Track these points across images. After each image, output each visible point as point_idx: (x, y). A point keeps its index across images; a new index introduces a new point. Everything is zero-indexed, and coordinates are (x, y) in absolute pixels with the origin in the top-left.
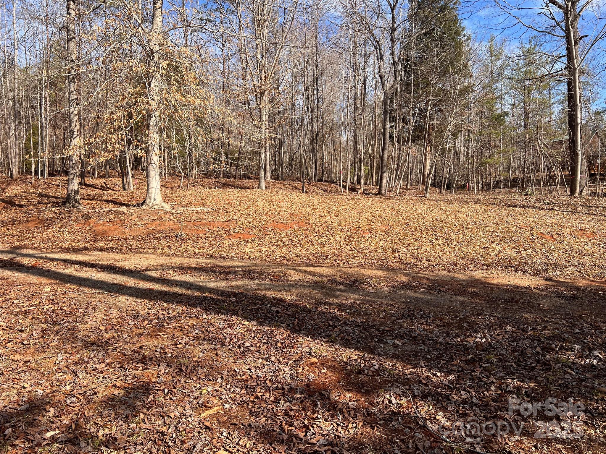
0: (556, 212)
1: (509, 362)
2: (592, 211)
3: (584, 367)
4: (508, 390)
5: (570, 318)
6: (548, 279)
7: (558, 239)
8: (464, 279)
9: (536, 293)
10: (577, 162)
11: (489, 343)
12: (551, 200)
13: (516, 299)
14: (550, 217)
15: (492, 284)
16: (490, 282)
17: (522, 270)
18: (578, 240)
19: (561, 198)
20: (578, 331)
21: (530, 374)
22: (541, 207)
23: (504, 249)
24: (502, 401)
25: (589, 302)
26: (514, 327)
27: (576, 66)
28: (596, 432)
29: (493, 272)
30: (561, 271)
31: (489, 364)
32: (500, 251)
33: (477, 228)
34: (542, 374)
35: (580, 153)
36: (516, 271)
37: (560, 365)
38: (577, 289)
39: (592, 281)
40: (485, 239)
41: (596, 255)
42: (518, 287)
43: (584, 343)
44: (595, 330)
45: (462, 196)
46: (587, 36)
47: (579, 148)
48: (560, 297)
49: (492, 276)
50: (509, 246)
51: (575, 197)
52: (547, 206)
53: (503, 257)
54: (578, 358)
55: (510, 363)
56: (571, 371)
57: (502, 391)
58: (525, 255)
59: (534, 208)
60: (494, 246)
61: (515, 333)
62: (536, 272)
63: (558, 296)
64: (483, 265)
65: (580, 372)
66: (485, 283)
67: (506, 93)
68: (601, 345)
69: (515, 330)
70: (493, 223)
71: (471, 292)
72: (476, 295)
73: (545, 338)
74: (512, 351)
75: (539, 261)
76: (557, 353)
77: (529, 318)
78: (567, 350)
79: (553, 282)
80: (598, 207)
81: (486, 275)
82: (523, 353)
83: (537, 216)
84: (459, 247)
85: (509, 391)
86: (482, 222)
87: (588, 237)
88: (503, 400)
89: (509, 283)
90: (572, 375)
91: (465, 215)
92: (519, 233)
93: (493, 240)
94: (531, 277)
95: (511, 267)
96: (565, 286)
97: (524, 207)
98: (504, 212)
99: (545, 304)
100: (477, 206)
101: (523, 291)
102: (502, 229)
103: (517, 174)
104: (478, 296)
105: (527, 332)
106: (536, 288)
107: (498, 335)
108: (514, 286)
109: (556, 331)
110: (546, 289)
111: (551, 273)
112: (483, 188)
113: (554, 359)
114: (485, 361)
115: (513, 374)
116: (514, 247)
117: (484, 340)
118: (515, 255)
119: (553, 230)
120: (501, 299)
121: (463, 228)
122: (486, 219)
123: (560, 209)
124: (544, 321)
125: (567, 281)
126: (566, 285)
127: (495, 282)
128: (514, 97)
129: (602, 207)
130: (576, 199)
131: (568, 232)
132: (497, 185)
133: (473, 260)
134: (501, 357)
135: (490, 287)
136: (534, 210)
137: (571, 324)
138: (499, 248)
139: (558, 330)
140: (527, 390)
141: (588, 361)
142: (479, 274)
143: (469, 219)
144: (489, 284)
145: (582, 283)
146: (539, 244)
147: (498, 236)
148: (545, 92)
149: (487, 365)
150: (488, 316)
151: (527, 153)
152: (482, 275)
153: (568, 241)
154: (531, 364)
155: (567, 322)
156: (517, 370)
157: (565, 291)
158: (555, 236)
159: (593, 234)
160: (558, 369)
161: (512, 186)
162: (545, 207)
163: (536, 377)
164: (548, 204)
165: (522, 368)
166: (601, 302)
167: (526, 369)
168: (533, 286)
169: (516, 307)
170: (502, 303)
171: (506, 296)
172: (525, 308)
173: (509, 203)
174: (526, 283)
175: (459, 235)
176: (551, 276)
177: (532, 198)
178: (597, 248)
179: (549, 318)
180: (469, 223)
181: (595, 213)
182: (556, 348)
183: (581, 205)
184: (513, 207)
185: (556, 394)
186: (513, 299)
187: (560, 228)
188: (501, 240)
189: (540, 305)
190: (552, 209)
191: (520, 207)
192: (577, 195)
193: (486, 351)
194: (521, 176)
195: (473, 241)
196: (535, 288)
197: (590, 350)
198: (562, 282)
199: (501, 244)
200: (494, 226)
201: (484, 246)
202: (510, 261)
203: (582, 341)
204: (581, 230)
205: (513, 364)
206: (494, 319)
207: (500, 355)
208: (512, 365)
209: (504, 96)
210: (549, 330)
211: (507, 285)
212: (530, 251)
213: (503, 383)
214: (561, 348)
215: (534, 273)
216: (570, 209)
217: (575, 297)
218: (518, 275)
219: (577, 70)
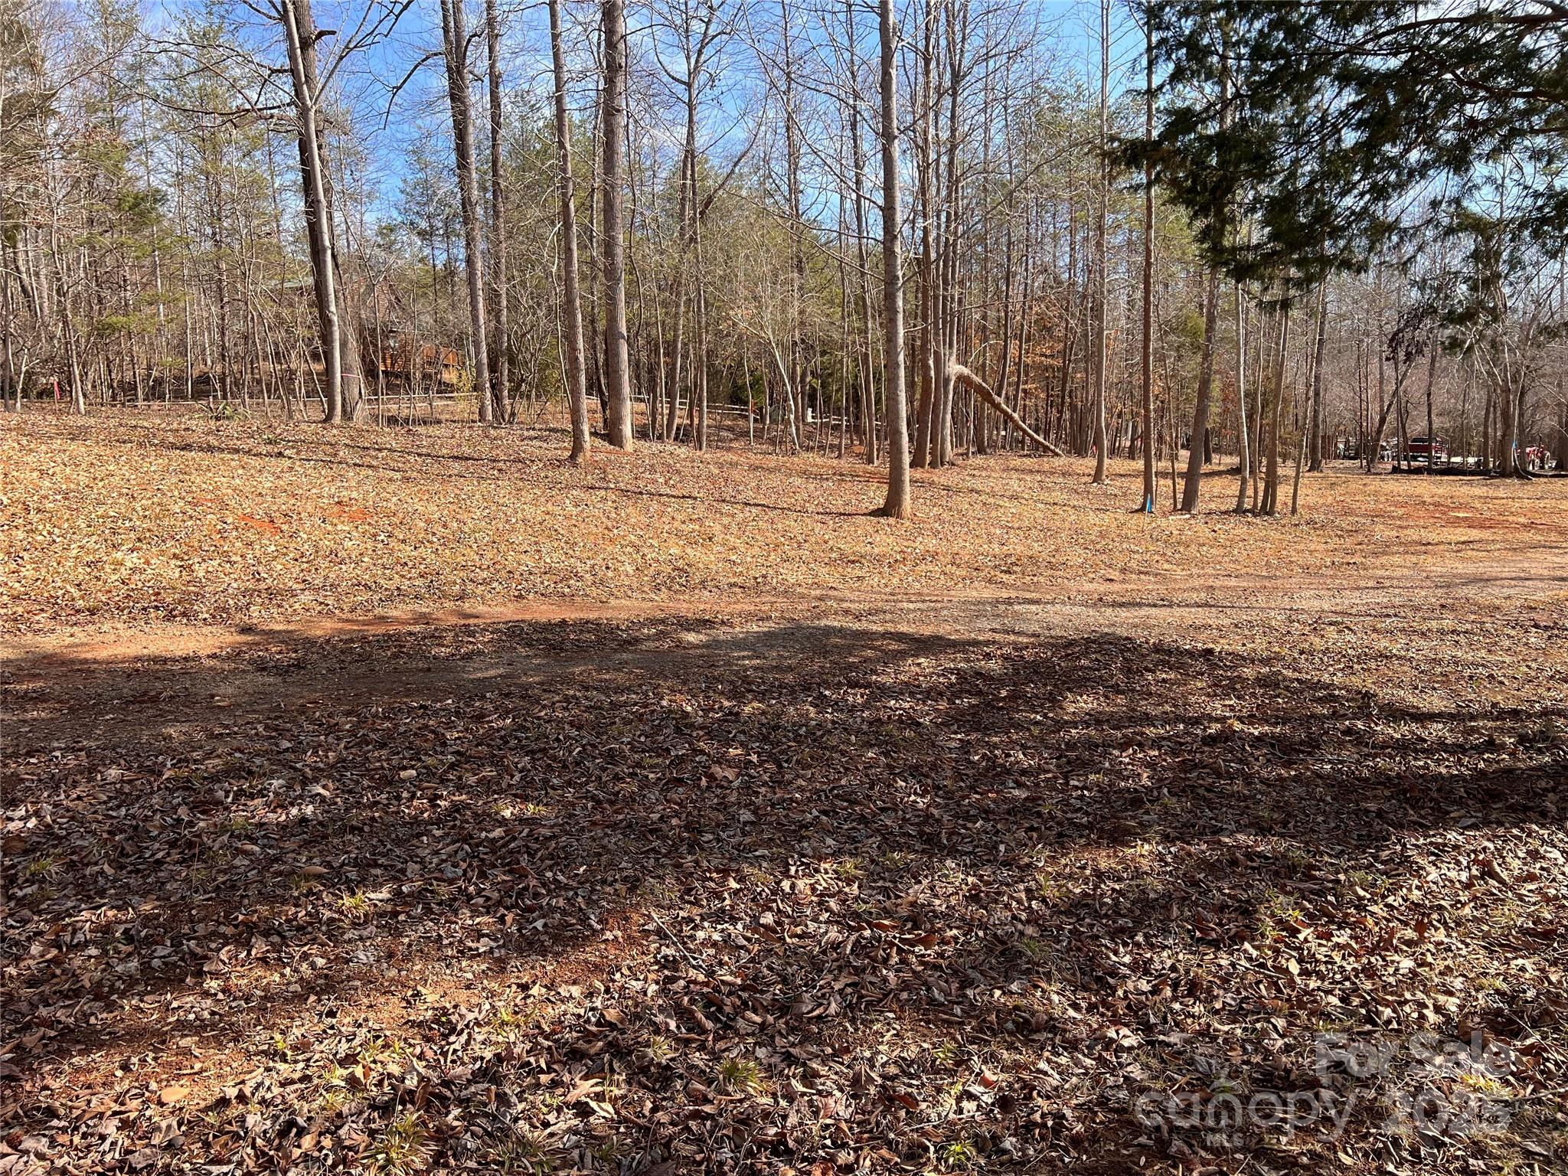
0: (288, 463)
1: (96, 864)
2: (368, 459)
3: (283, 827)
4: (75, 941)
5: (277, 718)
6: (246, 630)
7: (285, 527)
8: (12, 657)
9: (211, 669)
10: (332, 341)
11: (48, 826)
12: (278, 431)
13: (153, 693)
14: (273, 474)
15: (95, 661)
16: (89, 656)
17: (184, 614)
18: (330, 528)
19: (303, 426)
20: (289, 745)
21: (149, 880)
22: (254, 451)
23: (147, 563)
24: (54, 976)
25: (329, 670)
26: (129, 769)
27: (309, 102)
28: (283, 975)
29: (105, 628)
30: (279, 606)
31: (35, 887)
32: (133, 570)
33: (69, 508)
34: (179, 873)
35: (335, 318)
36: (170, 617)
37: (225, 838)
38: (310, 642)
39: (348, 621)
40: (94, 538)
41: (366, 559)
42: (165, 661)
43: (296, 769)
44: (327, 735)
45: (35, 417)
46: (334, 33)
47: (333, 308)
48: (264, 669)
49: (100, 638)
50: (162, 553)
51: (333, 426)
52: (269, 447)
53: (140, 585)
54: (274, 811)
55: (96, 868)
56: (249, 847)
57: (61, 950)
58: (201, 574)
59: (237, 451)
60: (119, 555)
61: (130, 782)
62: (220, 615)
63: (262, 667)
64: (78, 611)
65: (273, 842)
66: (73, 662)
67: (156, 138)
68: (332, 767)
69: (129, 775)
70: (120, 495)
71: (26, 692)
72: (39, 698)
73: (205, 778)
74: (109, 832)
75: (235, 585)
76: (227, 809)
77: (174, 735)
78: (252, 797)
79: (257, 634)
80: (380, 450)
81: (81, 636)
82: (138, 834)
83: (240, 471)
84: (13, 566)
85: (78, 944)
86: (87, 491)
87: (352, 520)
88: (58, 972)
89: (145, 652)
90: (253, 854)
91: (35, 474)
92: (191, 517)
93: (118, 539)
94: (206, 630)
95: (157, 608)
96: (282, 642)
97: (210, 449)
98: (155, 464)
99: (225, 692)
100: (76, 448)
101: (177, 667)
102: (145, 510)
103: (209, 363)
104: (45, 701)
105: (160, 774)
106: (214, 656)
107: (79, 798)
108: (155, 659)
109: (237, 755)
110: (236, 655)
111: (257, 614)
112: (114, 398)
113: (216, 825)
114: (27, 881)
115: (102, 893)
116: (175, 556)
117: (32, 823)
118: (177, 575)
119: (275, 508)
120: (112, 699)
121: (27, 510)
122: (101, 484)
123: (298, 453)
124: (212, 736)
125: (291, 627)
126: (286, 639)
127: (103, 654)
128: (181, 155)
129: (390, 450)
130: (335, 431)
131: (310, 509)
132: (155, 391)
133: (52, 601)
134: (74, 858)
135: (90, 671)
136: (236, 457)
137: (276, 730)
138: (132, 560)
139: (242, 752)
140: (129, 926)
141: (294, 811)
142: (56, 640)
143: (47, 483)
144: (86, 661)
145: (323, 628)
146: (239, 544)
147: (133, 529)
148: (258, 155)
149: (29, 890)
150: (58, 754)
151: (227, 309)
152: (69, 640)
153: (309, 533)
154: (153, 855)
155: (267, 728)
156: (115, 881)
157: (280, 653)
158: (278, 522)
159: (364, 512)
160: (221, 848)
161: (198, 395)
162: (263, 449)
163: (163, 883)
164: (270, 443)
165: (130, 872)
166: (352, 668)
167: (138, 871)
168: (202, 653)
169: (151, 712)
170: (113, 710)
171: (127, 688)
172: (172, 712)
173: (171, 439)
174: (191, 645)
175: (14, 532)
176: (255, 621)
177: (232, 427)
178: (370, 545)
179: (227, 727)
180: (46, 497)
181: (374, 463)
182: (227, 797)
183: (347, 445)
184: (183, 449)
185: (203, 913)
186: (145, 693)
187: (293, 501)
188: (139, 540)
189: (212, 696)
190: (280, 454)
191: (201, 449)
192: (337, 419)
193: (34, 851)
194: (218, 368)
195: (57, 547)
196: (209, 656)
197: (305, 782)
198: (279, 632)
199: (140, 549)
200: (122, 501)
201: (91, 558)
202: (158, 594)
203: (291, 767)
204: (339, 503)
205: (106, 867)
206: (77, 758)
207: (72, 854)
208: (102, 872)
209: (151, 146)
210: (219, 756)
211: (138, 659)
212: (215, 563)
213: (64, 928)
214: (239, 794)
215: (214, 617)
216: (321, 456)
217: (299, 665)
218: (173, 628)
219: (312, 113)
